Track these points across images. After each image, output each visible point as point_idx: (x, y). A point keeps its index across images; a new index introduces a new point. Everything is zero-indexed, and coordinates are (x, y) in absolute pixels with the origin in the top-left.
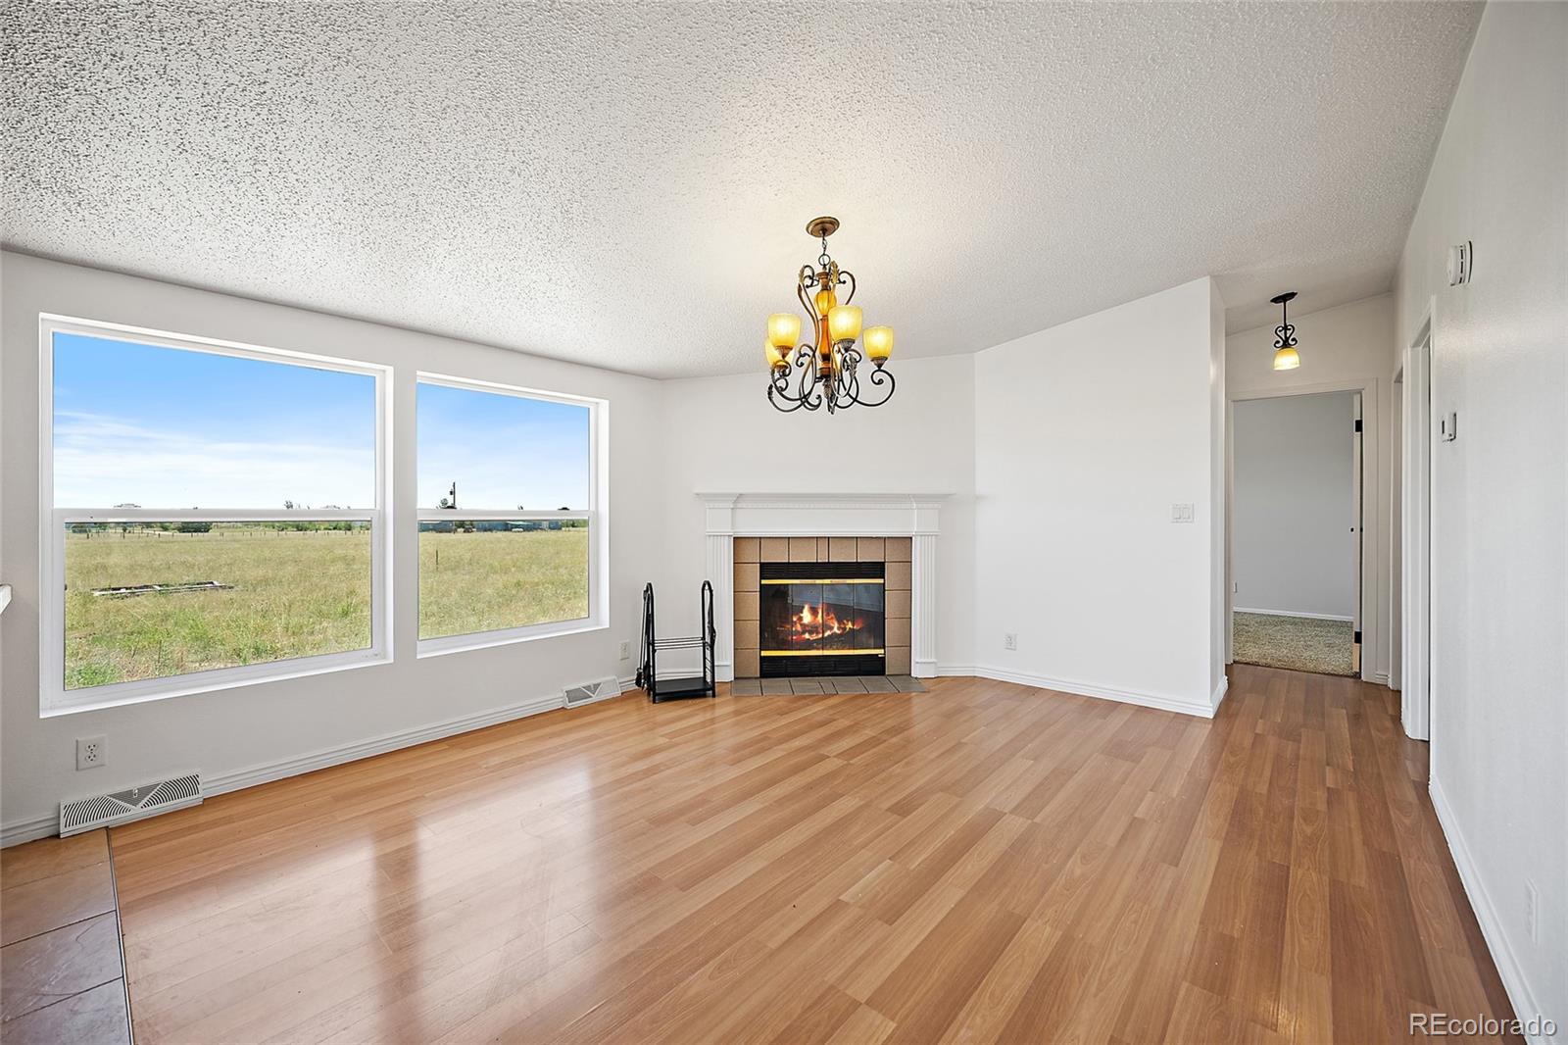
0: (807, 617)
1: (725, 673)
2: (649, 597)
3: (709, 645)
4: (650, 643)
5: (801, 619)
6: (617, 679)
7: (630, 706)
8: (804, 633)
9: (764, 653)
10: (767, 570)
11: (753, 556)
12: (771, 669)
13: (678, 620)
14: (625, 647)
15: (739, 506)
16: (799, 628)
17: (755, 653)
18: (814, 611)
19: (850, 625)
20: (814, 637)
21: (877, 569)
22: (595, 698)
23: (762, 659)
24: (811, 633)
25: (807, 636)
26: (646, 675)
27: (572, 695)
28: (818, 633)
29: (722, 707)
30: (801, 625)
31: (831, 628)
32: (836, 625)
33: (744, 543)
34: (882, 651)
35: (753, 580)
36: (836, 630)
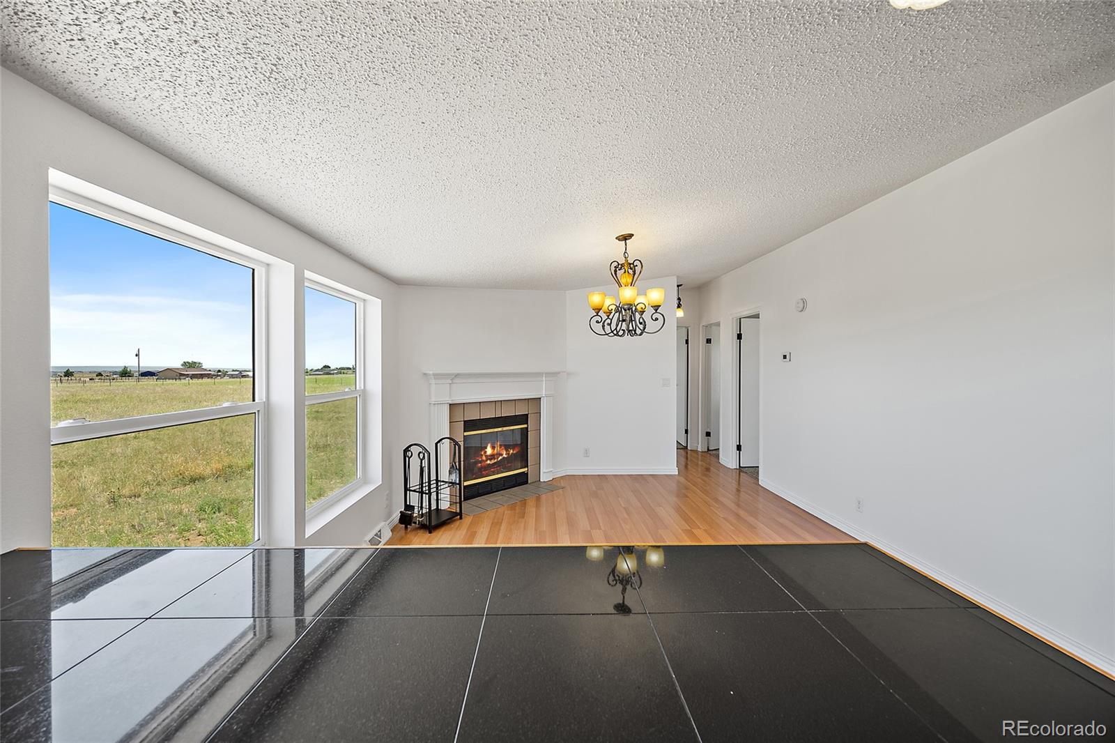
0: (489, 451)
5: (485, 452)
8: (487, 461)
10: (467, 425)
11: (461, 419)
12: (469, 492)
15: (454, 381)
16: (484, 458)
18: (493, 448)
19: (512, 451)
20: (493, 461)
21: (524, 419)
24: (491, 460)
25: (488, 462)
28: (495, 459)
30: (486, 456)
31: (502, 455)
32: (505, 453)
33: (456, 409)
34: (526, 469)
35: (460, 434)
36: (505, 456)
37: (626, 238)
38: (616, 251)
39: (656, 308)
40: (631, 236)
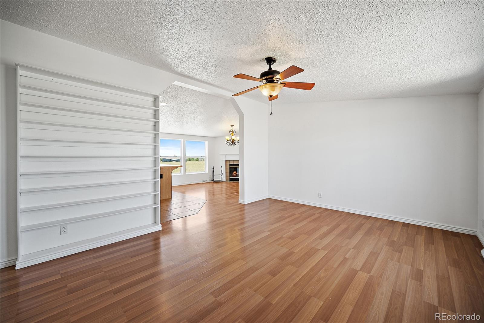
1: (224, 180)
2: (213, 168)
3: (222, 175)
4: (213, 175)
6: (209, 180)
7: (211, 183)
9: (230, 177)
10: (230, 165)
11: (228, 163)
12: (231, 179)
13: (217, 172)
14: (210, 176)
15: (226, 156)
17: (229, 177)
22: (206, 182)
23: (230, 178)
26: (213, 179)
27: (203, 181)
29: (224, 185)
33: (227, 161)
35: (229, 167)
37: (232, 126)
38: (230, 129)
39: (238, 140)
40: (233, 126)
